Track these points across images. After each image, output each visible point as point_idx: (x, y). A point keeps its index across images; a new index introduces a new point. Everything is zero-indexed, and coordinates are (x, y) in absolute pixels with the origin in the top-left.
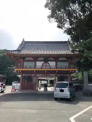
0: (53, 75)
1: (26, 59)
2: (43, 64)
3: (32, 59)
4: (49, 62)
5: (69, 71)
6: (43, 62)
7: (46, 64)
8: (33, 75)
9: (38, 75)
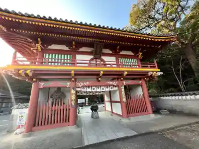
0: (115, 83)
1: (50, 47)
2: (92, 60)
3: (67, 48)
4: (103, 57)
6: (92, 57)
7: (96, 61)
8: (68, 84)
9: (80, 84)
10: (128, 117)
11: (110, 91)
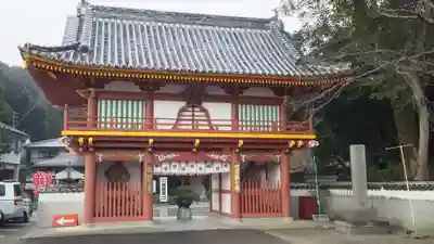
0: (223, 157)
2: (183, 110)
3: (137, 89)
4: (205, 105)
5: (286, 142)
6: (183, 104)
7: (193, 112)
8: (140, 156)
9: (161, 157)
10: (241, 217)
11: (220, 174)
